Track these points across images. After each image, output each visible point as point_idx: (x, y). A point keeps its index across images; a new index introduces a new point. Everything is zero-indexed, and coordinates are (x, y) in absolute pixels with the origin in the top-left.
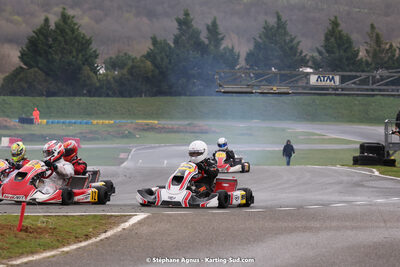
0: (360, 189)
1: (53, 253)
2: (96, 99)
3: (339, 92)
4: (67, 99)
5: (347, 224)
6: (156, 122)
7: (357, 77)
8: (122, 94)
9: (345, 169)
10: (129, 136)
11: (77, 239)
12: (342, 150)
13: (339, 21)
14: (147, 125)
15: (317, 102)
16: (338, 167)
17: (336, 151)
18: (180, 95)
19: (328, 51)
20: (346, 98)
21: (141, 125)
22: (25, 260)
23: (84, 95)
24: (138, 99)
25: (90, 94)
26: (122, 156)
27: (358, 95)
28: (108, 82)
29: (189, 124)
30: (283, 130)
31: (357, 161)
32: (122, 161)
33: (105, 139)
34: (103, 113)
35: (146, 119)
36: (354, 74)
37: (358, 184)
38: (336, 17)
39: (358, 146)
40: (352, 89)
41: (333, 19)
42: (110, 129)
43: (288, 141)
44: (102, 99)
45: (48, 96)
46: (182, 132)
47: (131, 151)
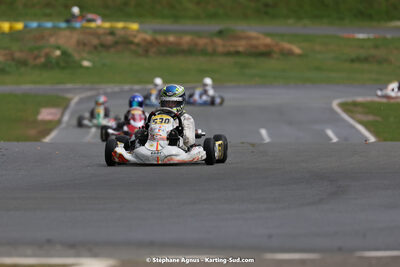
6: (135, 26)
10: (66, 64)
14: (112, 32)
21: (94, 33)
26: (46, 114)
29: (220, 33)
46: (204, 52)
47: (69, 100)
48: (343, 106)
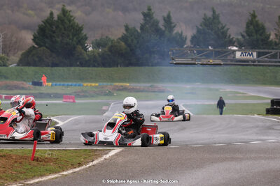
0: (270, 131)
1: (56, 176)
2: (86, 68)
3: (256, 63)
4: (65, 69)
5: (262, 155)
6: (128, 84)
7: (268, 53)
8: (104, 65)
9: (260, 117)
10: (110, 94)
11: (73, 166)
12: (258, 104)
13: (256, 14)
14: (122, 86)
15: (241, 70)
16: (256, 116)
17: (254, 104)
18: (145, 65)
19: (248, 35)
20: (261, 67)
21: (117, 86)
22: (36, 180)
23: (78, 66)
24: (115, 68)
25: (82, 65)
26: (104, 108)
27: (269, 66)
28: (95, 57)
29: (151, 86)
30: (217, 90)
31: (269, 112)
32: (104, 112)
33: (93, 96)
34: (91, 78)
35: (120, 82)
36: (267, 51)
37: (270, 128)
38: (254, 11)
39: (270, 101)
40: (266, 62)
41: (252, 12)
42: (96, 90)
43: (221, 98)
44: (90, 68)
45: (52, 67)
46: (146, 91)
47: (110, 104)
48: (183, 105)
